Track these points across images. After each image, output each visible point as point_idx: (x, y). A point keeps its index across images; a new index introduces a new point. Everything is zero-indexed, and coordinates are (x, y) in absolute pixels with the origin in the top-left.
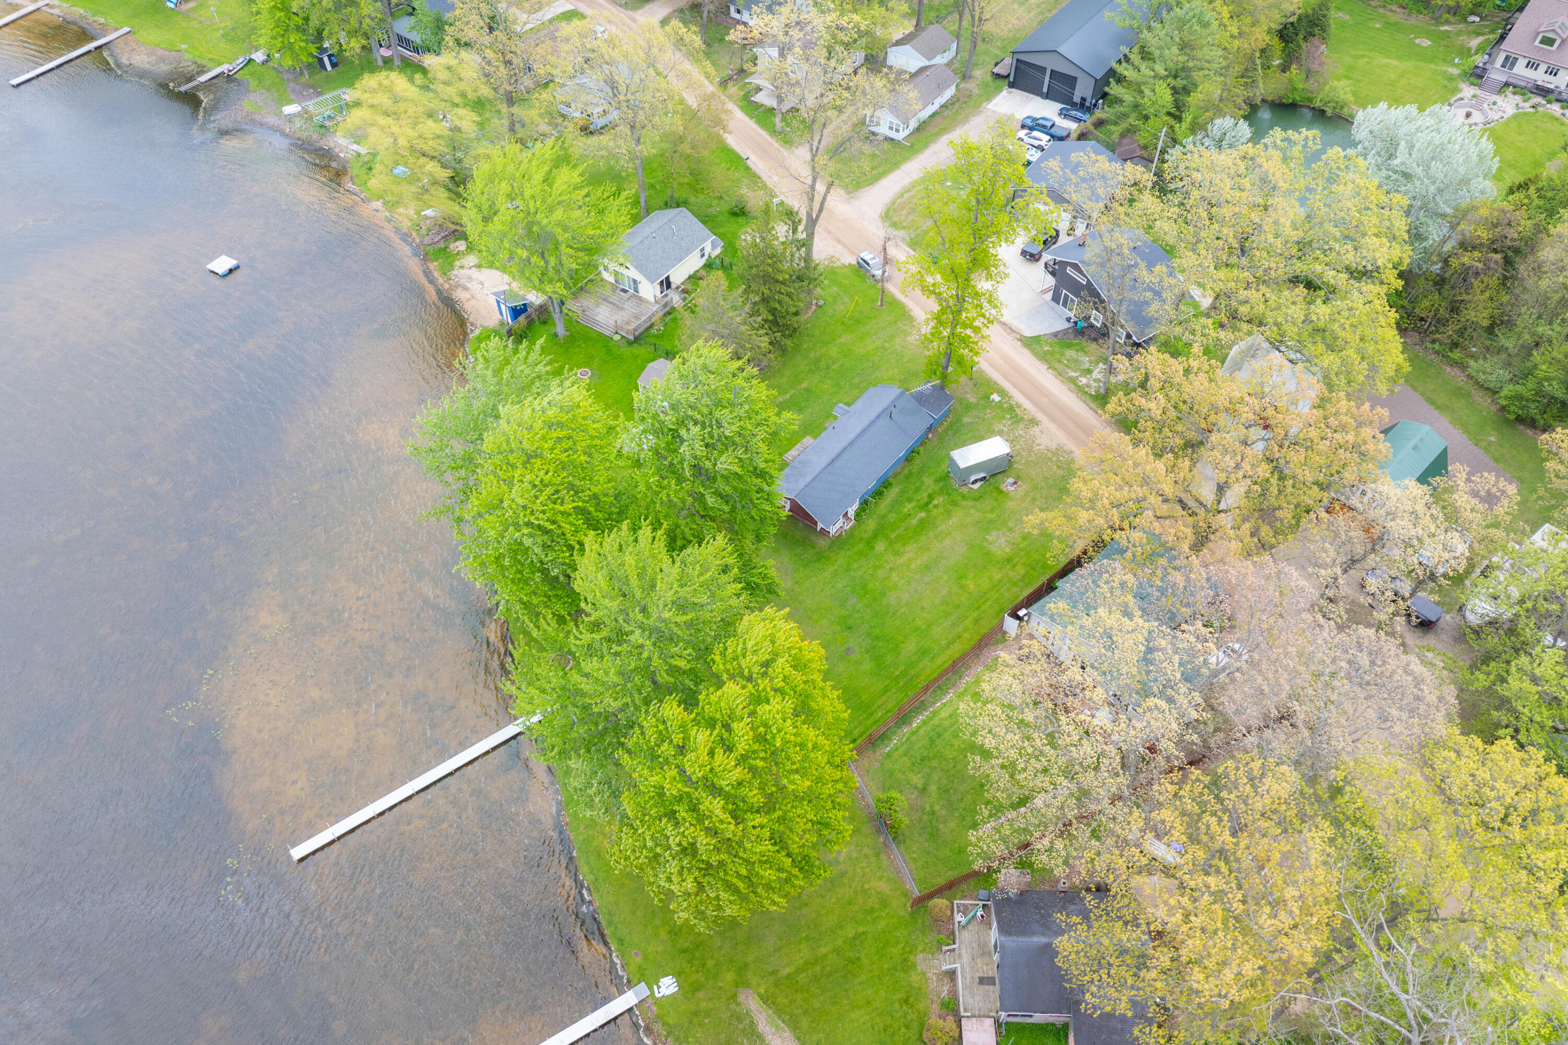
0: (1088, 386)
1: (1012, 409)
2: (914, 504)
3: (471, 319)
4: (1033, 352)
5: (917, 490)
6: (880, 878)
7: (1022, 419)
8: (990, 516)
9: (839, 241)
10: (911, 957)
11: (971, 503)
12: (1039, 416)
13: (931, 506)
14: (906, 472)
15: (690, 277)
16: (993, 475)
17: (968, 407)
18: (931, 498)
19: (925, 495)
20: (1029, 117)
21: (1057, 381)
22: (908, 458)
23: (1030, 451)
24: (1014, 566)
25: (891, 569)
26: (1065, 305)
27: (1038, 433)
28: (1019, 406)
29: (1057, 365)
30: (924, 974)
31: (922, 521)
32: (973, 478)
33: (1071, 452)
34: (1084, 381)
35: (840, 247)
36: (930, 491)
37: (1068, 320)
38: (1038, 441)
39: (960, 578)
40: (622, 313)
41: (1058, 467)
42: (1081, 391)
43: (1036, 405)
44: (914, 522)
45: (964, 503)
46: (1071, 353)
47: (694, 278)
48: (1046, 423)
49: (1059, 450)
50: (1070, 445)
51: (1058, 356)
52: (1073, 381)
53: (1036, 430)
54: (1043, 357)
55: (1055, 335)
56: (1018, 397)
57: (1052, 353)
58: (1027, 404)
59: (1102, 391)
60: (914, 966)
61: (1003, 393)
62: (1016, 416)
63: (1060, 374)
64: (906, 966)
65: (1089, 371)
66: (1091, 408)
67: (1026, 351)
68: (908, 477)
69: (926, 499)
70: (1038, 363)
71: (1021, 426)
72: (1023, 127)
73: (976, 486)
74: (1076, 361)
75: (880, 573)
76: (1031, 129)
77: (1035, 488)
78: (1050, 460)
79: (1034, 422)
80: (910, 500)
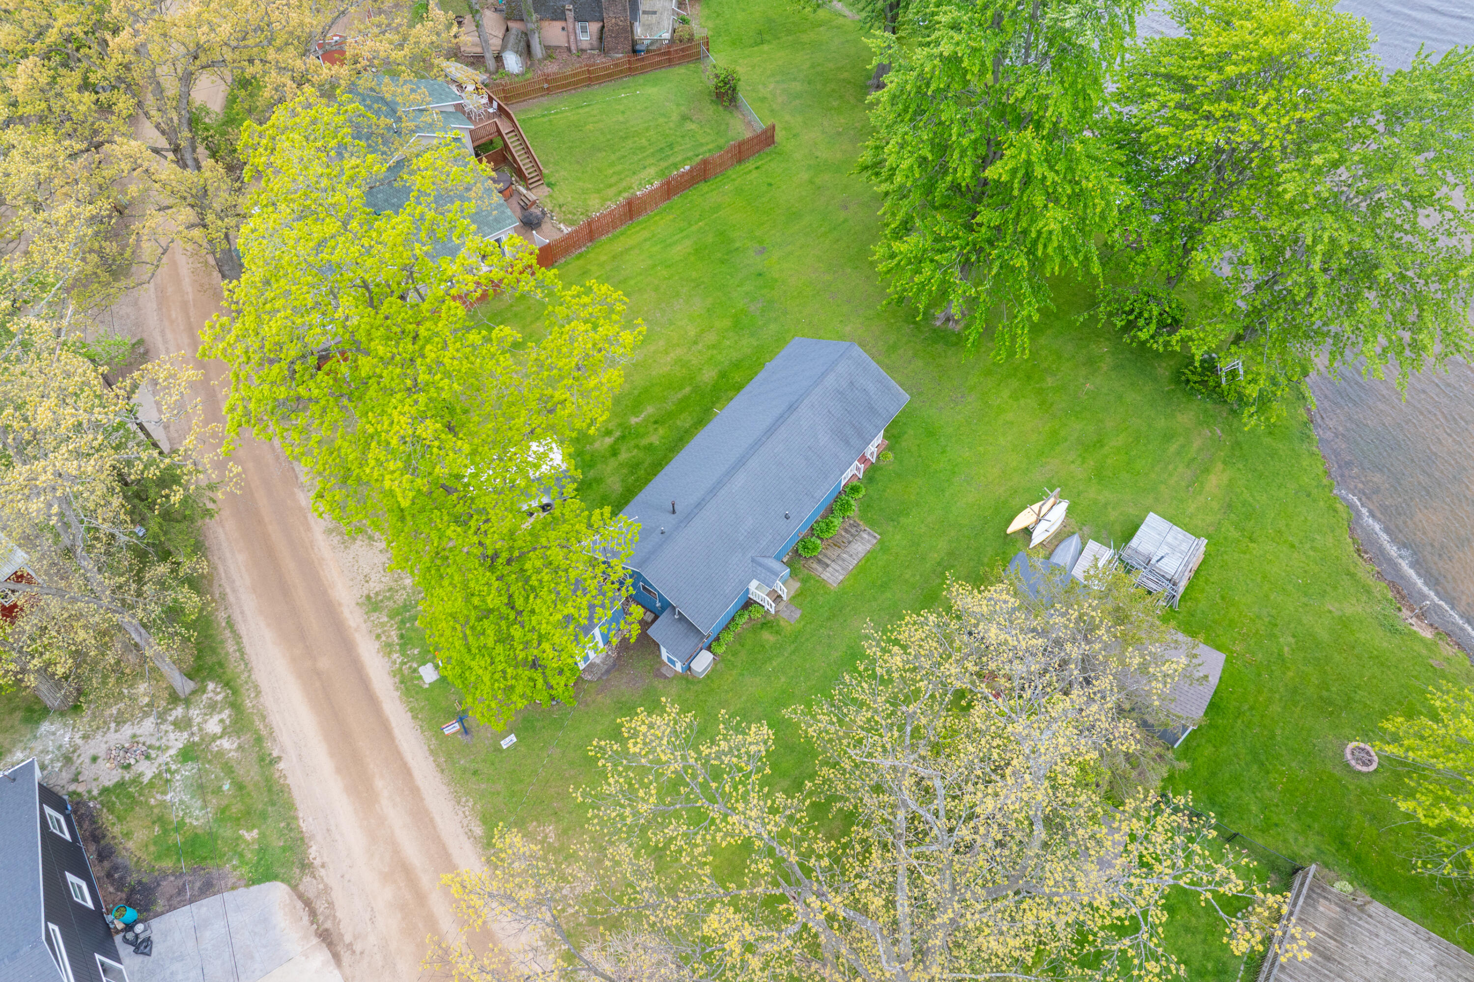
0: (213, 707)
1: (404, 643)
2: (644, 442)
5: (635, 466)
7: (394, 614)
12: (354, 620)
13: (618, 434)
18: (614, 450)
19: (624, 456)
21: (275, 719)
25: (696, 343)
28: (387, 648)
29: (252, 775)
33: (329, 532)
36: (613, 463)
37: (145, 945)
48: (348, 598)
50: (325, 548)
51: (235, 809)
52: (239, 720)
53: (377, 584)
56: (379, 671)
57: (248, 817)
58: (369, 651)
62: (402, 623)
65: (187, 754)
66: (237, 636)
67: (307, 823)
70: (294, 779)
71: (401, 597)
74: (200, 789)
75: (711, 338)
79: (372, 604)
80: (649, 448)
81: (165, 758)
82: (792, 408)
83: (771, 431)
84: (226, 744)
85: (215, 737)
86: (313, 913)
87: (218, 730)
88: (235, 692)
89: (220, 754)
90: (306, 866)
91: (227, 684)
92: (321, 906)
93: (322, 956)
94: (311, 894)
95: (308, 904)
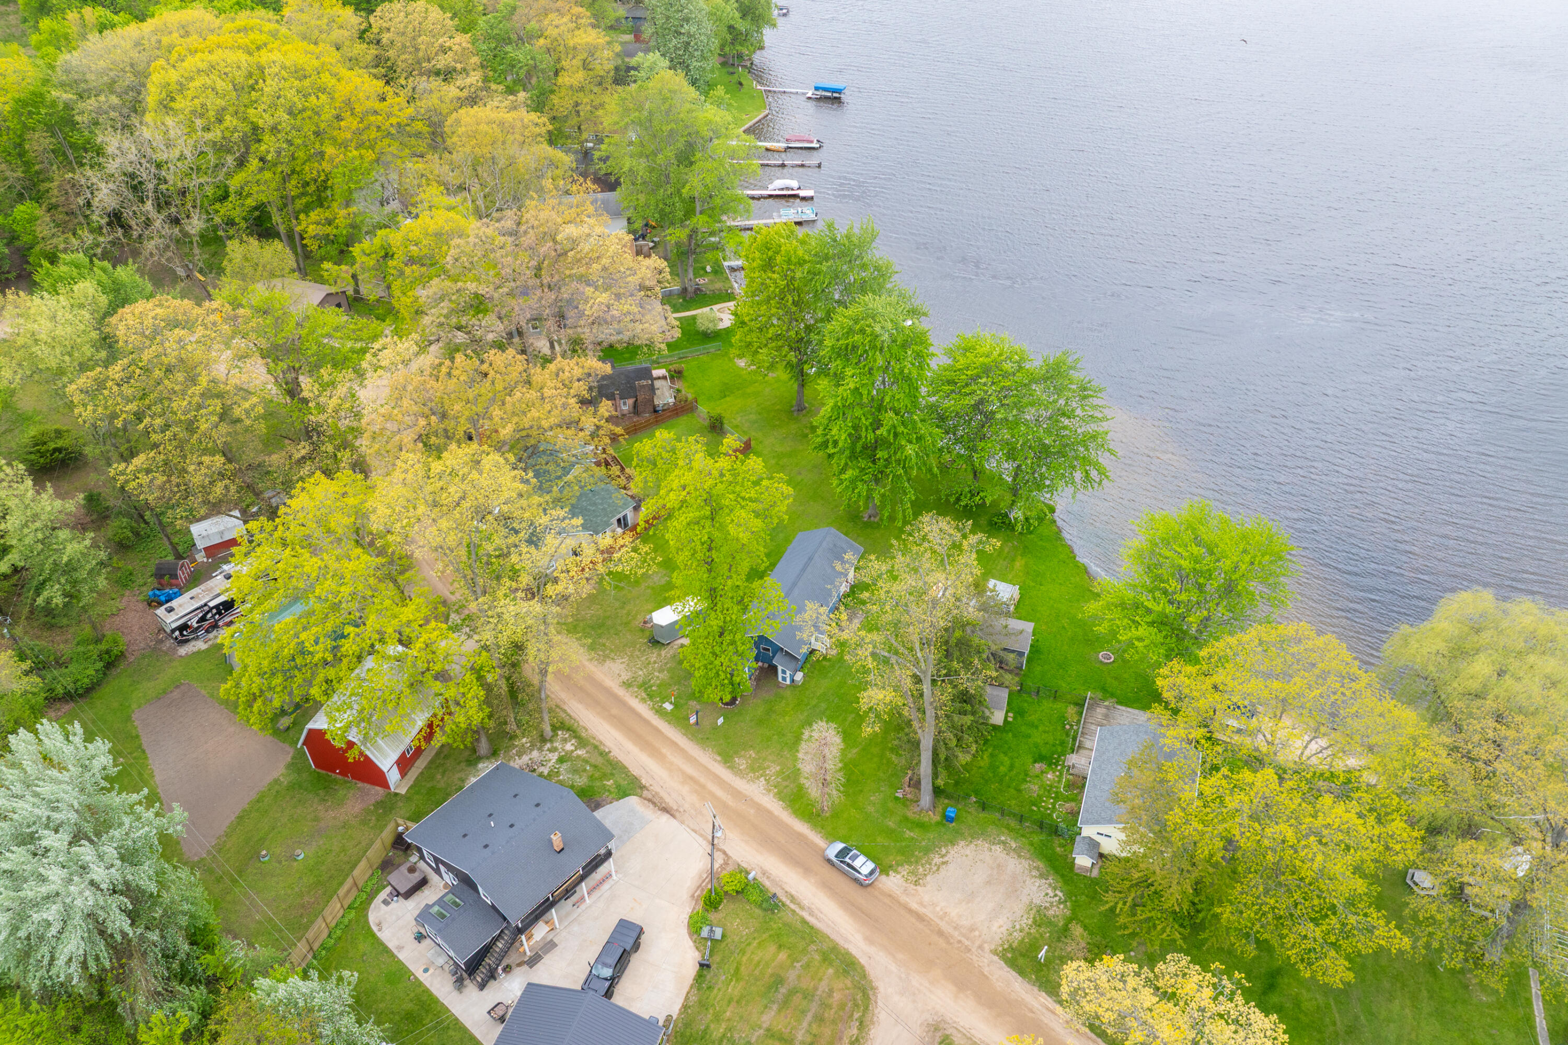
0: (565, 741)
1: (651, 697)
4: (626, 777)
7: (640, 687)
8: (666, 595)
9: (920, 917)
12: (621, 692)
17: (697, 696)
21: (601, 738)
23: (631, 657)
27: (623, 674)
28: (643, 701)
29: (599, 761)
33: (591, 660)
34: (569, 747)
35: (914, 906)
38: (623, 666)
41: (604, 645)
42: (574, 735)
43: (624, 704)
48: (613, 684)
49: (603, 659)
50: (592, 668)
51: (597, 775)
52: (582, 742)
53: (625, 676)
54: (615, 767)
56: (644, 710)
57: (605, 776)
58: (635, 703)
59: (549, 737)
61: (660, 712)
62: (646, 689)
63: (596, 748)
65: (561, 760)
66: (565, 711)
67: (635, 771)
70: (622, 757)
71: (640, 680)
74: (575, 771)
77: (627, 624)
78: (612, 651)
79: (627, 685)
81: (551, 764)
82: (811, 559)
83: (804, 570)
84: (579, 752)
85: (572, 751)
86: (654, 804)
87: (573, 748)
88: (574, 732)
89: (578, 757)
90: (643, 787)
91: (568, 730)
92: (656, 800)
93: (665, 817)
94: (650, 796)
95: (649, 800)
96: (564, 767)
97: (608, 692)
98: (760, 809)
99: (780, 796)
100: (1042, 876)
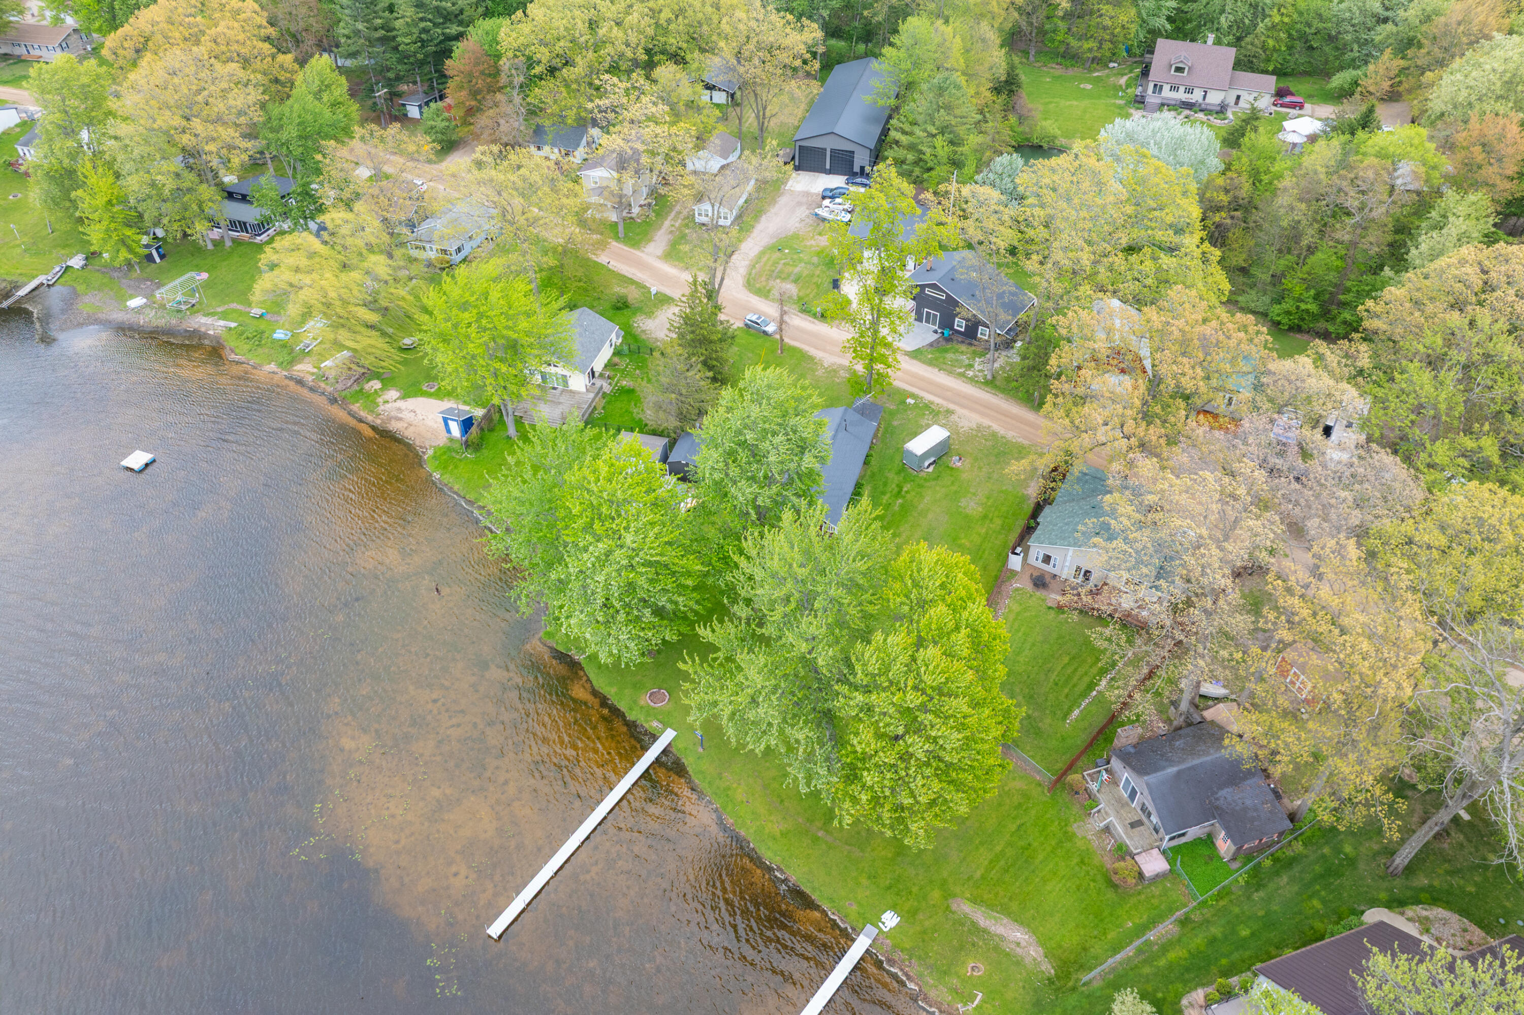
0: (976, 376)
1: (927, 406)
2: (888, 495)
3: (418, 443)
4: (920, 360)
5: (885, 484)
6: (1014, 779)
7: (939, 412)
8: (954, 488)
10: (1069, 829)
11: (933, 483)
12: (951, 406)
13: (903, 493)
14: (869, 473)
15: (606, 366)
16: (940, 458)
17: (892, 414)
18: (900, 488)
19: (894, 486)
20: (825, 190)
21: (951, 378)
22: (866, 463)
23: (958, 433)
24: (991, 520)
26: (927, 321)
27: (957, 419)
28: (932, 403)
29: (944, 367)
30: (1085, 838)
31: (902, 506)
32: (926, 464)
33: (990, 427)
34: (970, 373)
36: (896, 482)
37: (936, 332)
39: (954, 540)
40: (561, 407)
42: (973, 381)
43: (944, 399)
44: (896, 508)
45: (928, 484)
46: (950, 356)
47: (610, 365)
48: (960, 411)
49: (979, 428)
50: (986, 422)
51: (941, 360)
52: (963, 375)
53: (954, 418)
54: (930, 363)
55: (931, 345)
56: (928, 397)
57: (936, 359)
58: (937, 400)
59: (989, 377)
60: (1074, 834)
61: (912, 396)
62: (934, 410)
63: (950, 373)
64: (1069, 837)
65: (970, 366)
66: (988, 392)
67: (915, 362)
68: (873, 475)
69: (896, 489)
70: (930, 369)
71: (943, 415)
72: (824, 198)
73: (931, 469)
74: (957, 360)
76: (833, 198)
77: (976, 459)
78: (977, 436)
79: (949, 412)
80: (884, 493)
96: (967, 362)
97: (963, 406)
98: (825, 351)
99: (811, 359)
100: (644, 331)
